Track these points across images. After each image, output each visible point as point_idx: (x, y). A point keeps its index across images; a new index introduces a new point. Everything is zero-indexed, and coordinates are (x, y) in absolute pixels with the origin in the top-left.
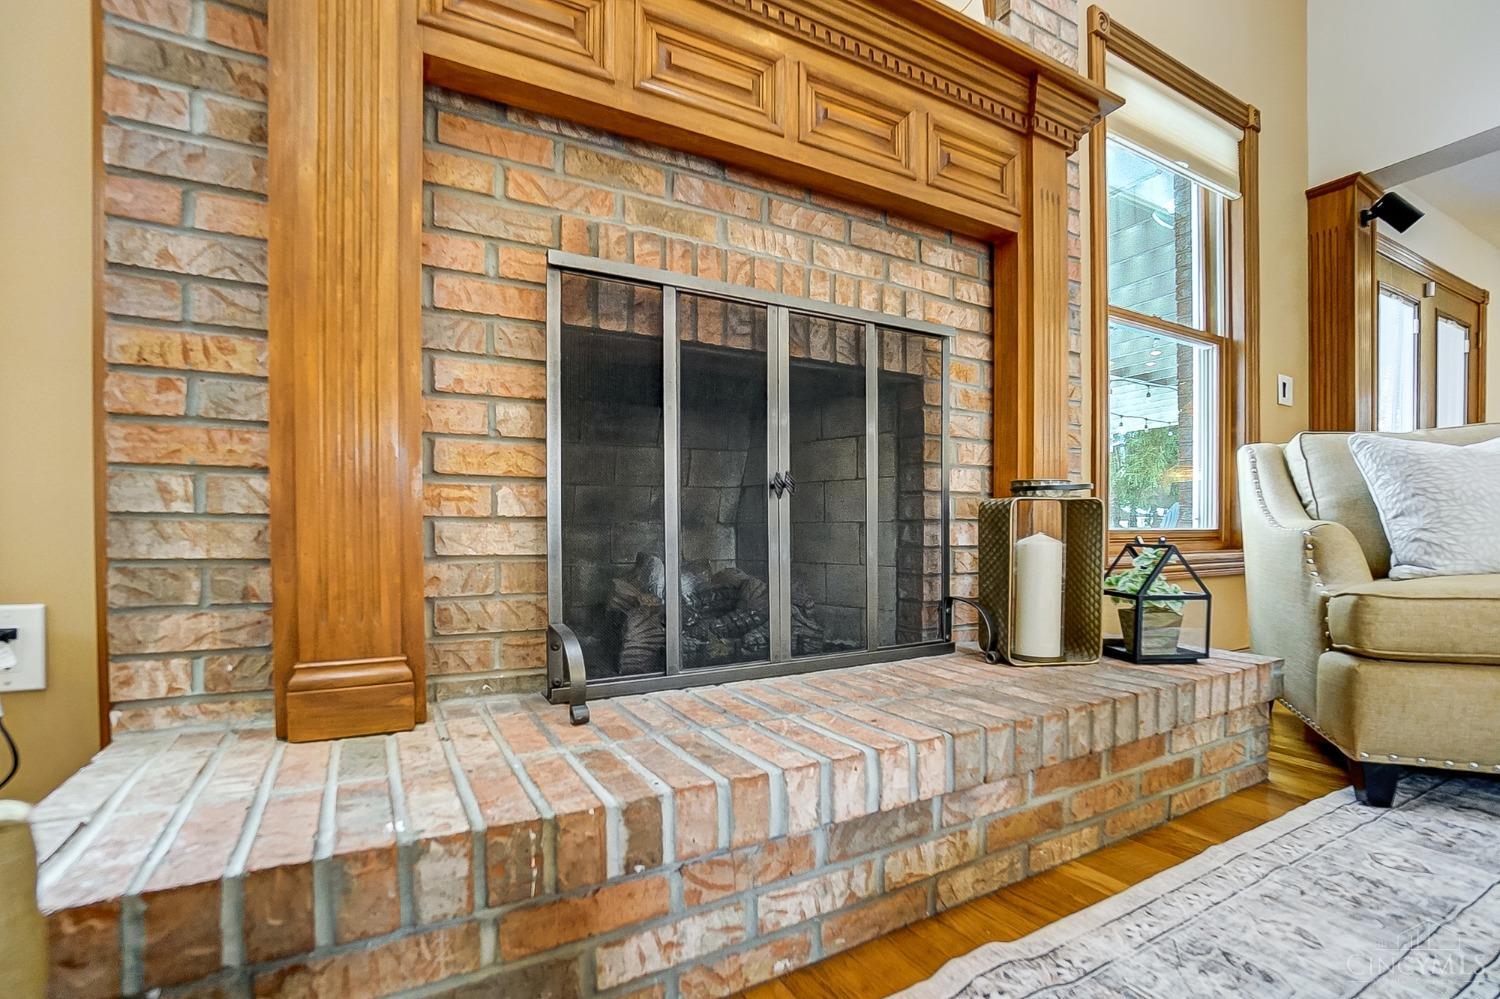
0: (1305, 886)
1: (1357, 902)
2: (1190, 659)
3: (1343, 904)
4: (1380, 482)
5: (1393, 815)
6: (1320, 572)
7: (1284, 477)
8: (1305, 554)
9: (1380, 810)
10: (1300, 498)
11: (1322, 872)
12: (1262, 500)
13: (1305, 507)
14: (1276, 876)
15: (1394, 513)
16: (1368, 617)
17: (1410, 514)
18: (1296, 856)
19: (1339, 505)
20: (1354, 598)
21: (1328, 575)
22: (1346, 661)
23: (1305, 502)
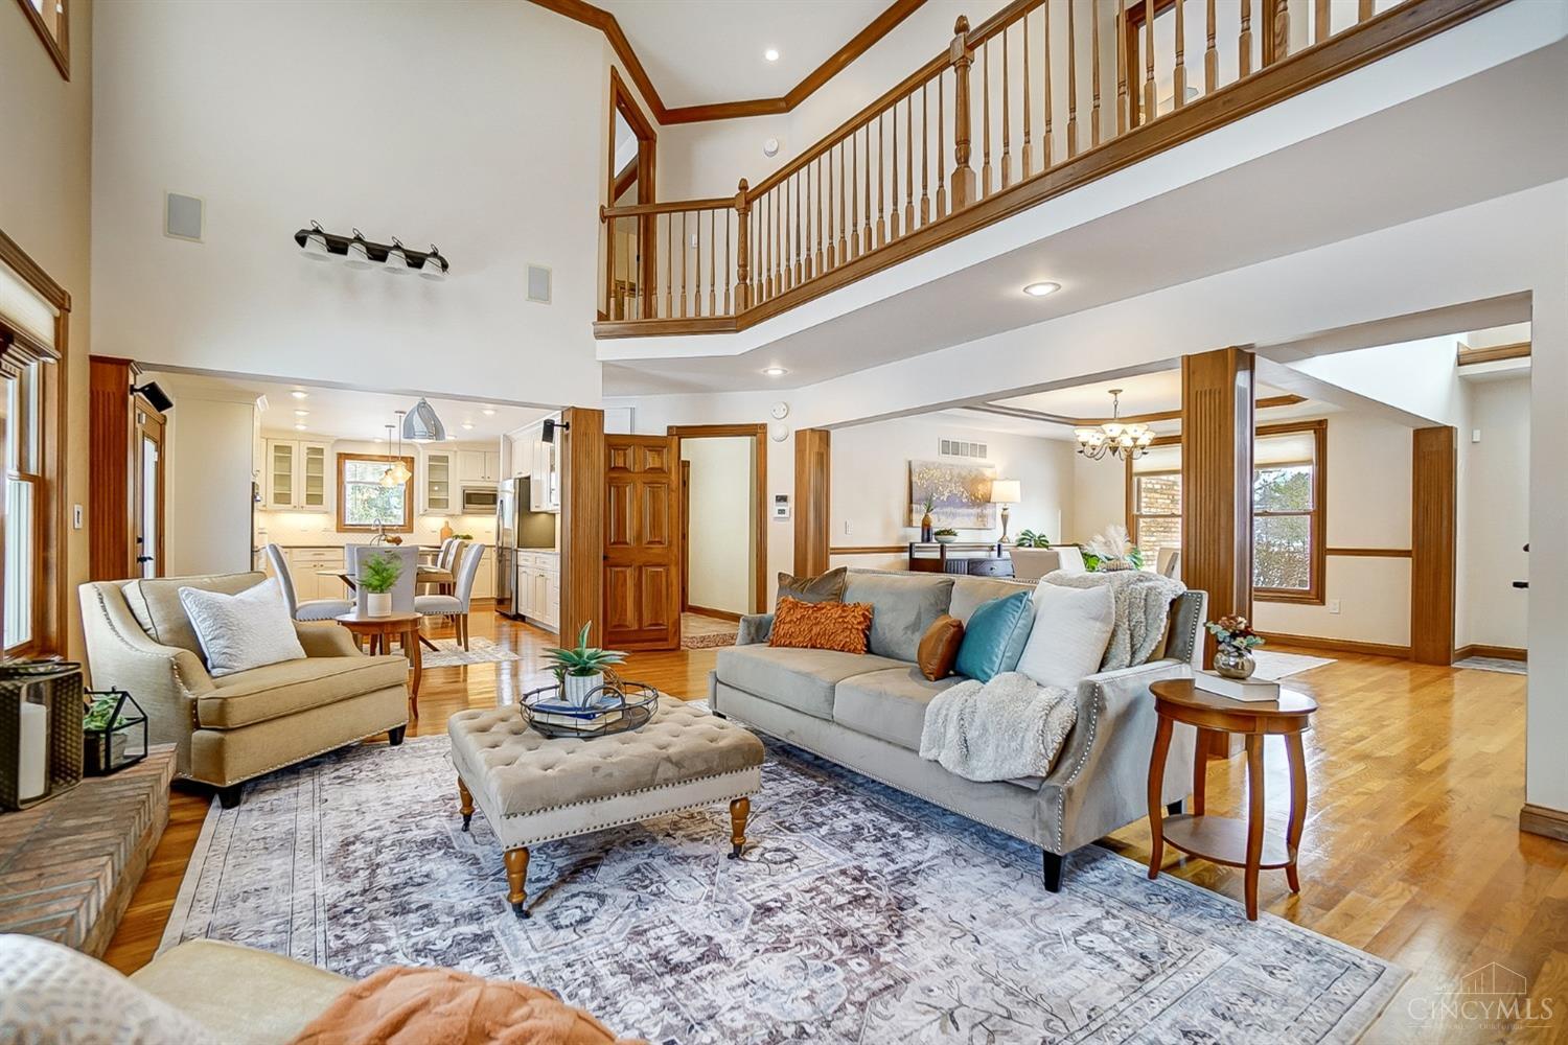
0: (244, 854)
1: (266, 848)
2: (137, 761)
3: (262, 852)
4: (200, 619)
5: (244, 807)
6: (184, 683)
7: (127, 610)
8: (173, 673)
9: (237, 808)
10: (140, 624)
11: (244, 846)
12: (113, 629)
13: (145, 631)
14: (230, 857)
15: (210, 637)
16: (229, 709)
17: (218, 638)
18: (227, 845)
19: (171, 630)
20: (219, 701)
21: (190, 684)
22: (216, 735)
23: (146, 627)
